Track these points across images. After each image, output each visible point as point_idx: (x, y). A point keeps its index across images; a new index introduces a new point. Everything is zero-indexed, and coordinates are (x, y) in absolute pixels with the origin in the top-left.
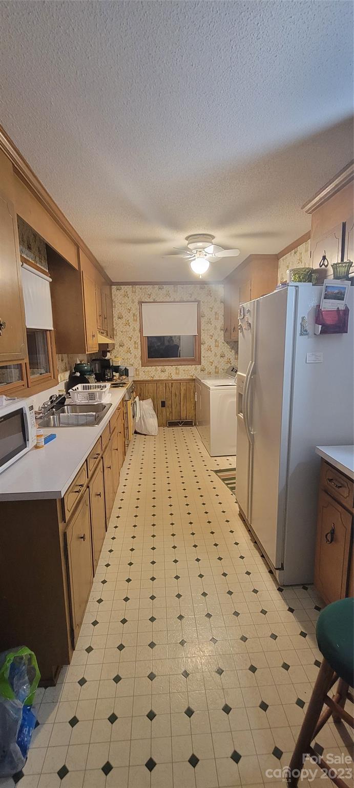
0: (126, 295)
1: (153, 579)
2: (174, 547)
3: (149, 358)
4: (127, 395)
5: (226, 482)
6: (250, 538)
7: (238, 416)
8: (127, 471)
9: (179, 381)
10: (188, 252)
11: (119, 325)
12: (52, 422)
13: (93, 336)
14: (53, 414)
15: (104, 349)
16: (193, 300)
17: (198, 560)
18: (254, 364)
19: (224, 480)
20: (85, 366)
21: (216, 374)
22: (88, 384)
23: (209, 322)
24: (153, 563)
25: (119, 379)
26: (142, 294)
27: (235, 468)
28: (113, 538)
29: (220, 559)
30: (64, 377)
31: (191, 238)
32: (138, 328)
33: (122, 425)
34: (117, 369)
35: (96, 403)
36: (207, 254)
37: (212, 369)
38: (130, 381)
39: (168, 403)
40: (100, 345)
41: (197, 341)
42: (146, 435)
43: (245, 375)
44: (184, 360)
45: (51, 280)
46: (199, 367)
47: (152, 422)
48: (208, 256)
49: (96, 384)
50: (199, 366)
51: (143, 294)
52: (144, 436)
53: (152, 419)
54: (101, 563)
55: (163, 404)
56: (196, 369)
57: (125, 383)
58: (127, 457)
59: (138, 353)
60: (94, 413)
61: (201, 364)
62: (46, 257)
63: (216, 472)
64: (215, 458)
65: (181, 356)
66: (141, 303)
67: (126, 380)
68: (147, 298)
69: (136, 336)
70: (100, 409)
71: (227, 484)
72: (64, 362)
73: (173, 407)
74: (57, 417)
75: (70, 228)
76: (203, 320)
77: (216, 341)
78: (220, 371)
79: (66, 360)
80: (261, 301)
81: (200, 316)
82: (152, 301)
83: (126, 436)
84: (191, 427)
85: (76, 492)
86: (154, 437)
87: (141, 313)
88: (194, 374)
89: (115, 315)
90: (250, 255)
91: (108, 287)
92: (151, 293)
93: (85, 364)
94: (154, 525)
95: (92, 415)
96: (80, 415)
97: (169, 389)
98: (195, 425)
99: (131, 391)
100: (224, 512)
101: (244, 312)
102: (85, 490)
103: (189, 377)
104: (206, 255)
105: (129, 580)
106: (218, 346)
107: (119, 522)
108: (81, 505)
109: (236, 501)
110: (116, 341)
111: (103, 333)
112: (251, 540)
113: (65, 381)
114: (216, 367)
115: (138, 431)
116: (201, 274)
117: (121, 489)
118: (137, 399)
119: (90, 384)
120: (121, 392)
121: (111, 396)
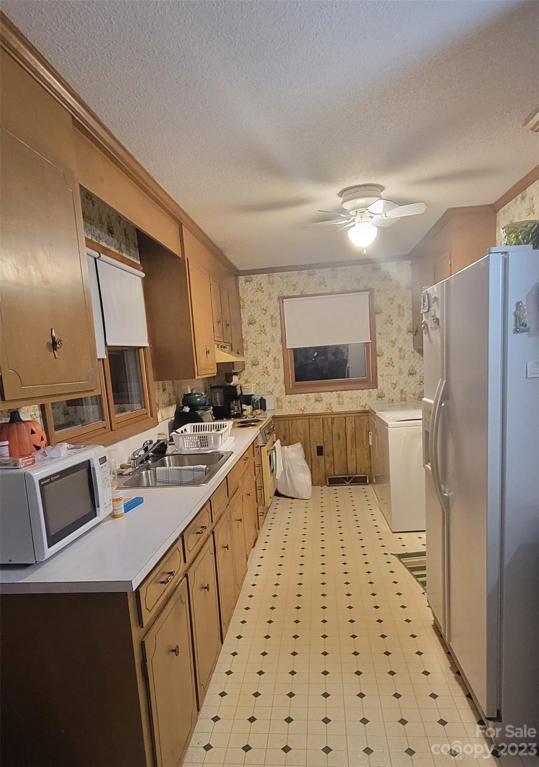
0: (260, 289)
1: (289, 720)
2: (325, 673)
3: (296, 381)
4: (260, 438)
5: (416, 573)
6: (449, 665)
7: (426, 469)
8: (262, 553)
9: (344, 416)
10: (342, 215)
11: (250, 334)
12: (145, 480)
13: (208, 352)
14: (148, 468)
15: (227, 371)
16: (363, 288)
17: (361, 695)
18: (446, 382)
19: (411, 570)
20: (198, 397)
21: (403, 402)
22: (200, 424)
23: (389, 321)
24: (291, 695)
25: (251, 414)
26: (283, 286)
27: (425, 552)
28: (234, 654)
29: (397, 696)
30: (167, 414)
31: (347, 193)
32: (278, 337)
33: (253, 483)
34: (248, 400)
35: (209, 452)
36: (373, 215)
37: (395, 394)
38: (266, 418)
39: (326, 450)
40: (219, 365)
41: (371, 350)
42: (293, 498)
43: (432, 402)
44: (355, 382)
45: (143, 275)
46: (374, 392)
47: (302, 479)
48: (376, 218)
49: (215, 423)
50: (375, 390)
51: (285, 285)
52: (290, 499)
53: (301, 474)
54: (213, 689)
55: (320, 451)
56: (369, 396)
57: (258, 421)
58: (264, 532)
59: (280, 374)
60: (204, 467)
61: (377, 388)
62: (137, 243)
63: (400, 556)
64: (401, 535)
65: (350, 376)
66: (282, 298)
67: (261, 416)
68: (292, 290)
69: (276, 350)
70: (213, 460)
71: (417, 577)
72: (167, 391)
73: (336, 454)
74: (152, 472)
75: (165, 198)
76: (379, 318)
77: (401, 350)
78: (409, 396)
79: (169, 389)
80: (452, 281)
81: (374, 312)
82: (299, 294)
83: (259, 499)
84: (364, 486)
85: (162, 582)
86: (306, 501)
87: (282, 314)
88: (366, 404)
89: (245, 319)
90: (448, 210)
91: (233, 278)
92: (297, 283)
93: (198, 394)
94: (296, 637)
95: (202, 470)
96: (184, 470)
97: (329, 427)
98: (371, 482)
99: (268, 432)
100: (408, 621)
101: (430, 301)
102: (181, 580)
103: (359, 409)
104: (371, 217)
105: (252, 720)
106: (404, 358)
107: (244, 630)
108: (171, 603)
109: (428, 605)
110: (248, 358)
111: (224, 347)
112: (451, 668)
113: (169, 420)
114: (402, 391)
115: (282, 492)
116: (364, 246)
117: (249, 579)
118: (278, 444)
119: (203, 424)
120: (251, 434)
121: (234, 440)
